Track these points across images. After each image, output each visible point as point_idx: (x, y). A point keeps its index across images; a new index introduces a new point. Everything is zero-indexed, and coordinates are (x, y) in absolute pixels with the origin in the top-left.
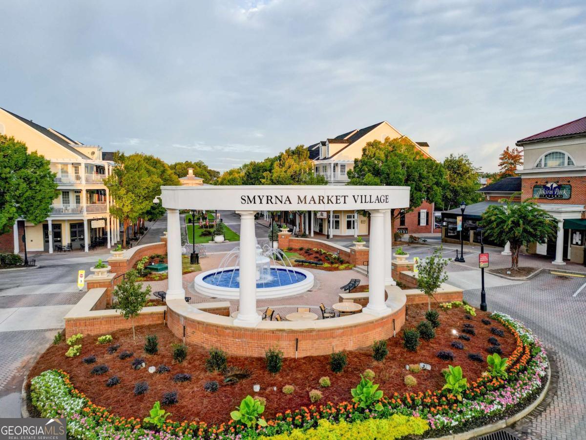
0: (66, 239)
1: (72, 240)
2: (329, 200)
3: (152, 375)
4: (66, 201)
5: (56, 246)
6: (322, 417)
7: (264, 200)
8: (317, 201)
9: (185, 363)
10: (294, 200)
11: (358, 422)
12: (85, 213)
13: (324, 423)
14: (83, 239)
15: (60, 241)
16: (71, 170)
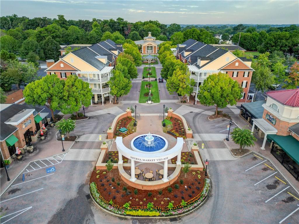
0: (96, 100)
1: (98, 99)
2: (150, 160)
3: (112, 189)
4: (95, 87)
5: (93, 102)
6: (140, 209)
7: (135, 159)
8: (147, 160)
9: (119, 186)
10: (142, 160)
11: (146, 211)
12: (102, 92)
13: (140, 210)
14: (101, 99)
15: (94, 100)
16: (96, 76)
